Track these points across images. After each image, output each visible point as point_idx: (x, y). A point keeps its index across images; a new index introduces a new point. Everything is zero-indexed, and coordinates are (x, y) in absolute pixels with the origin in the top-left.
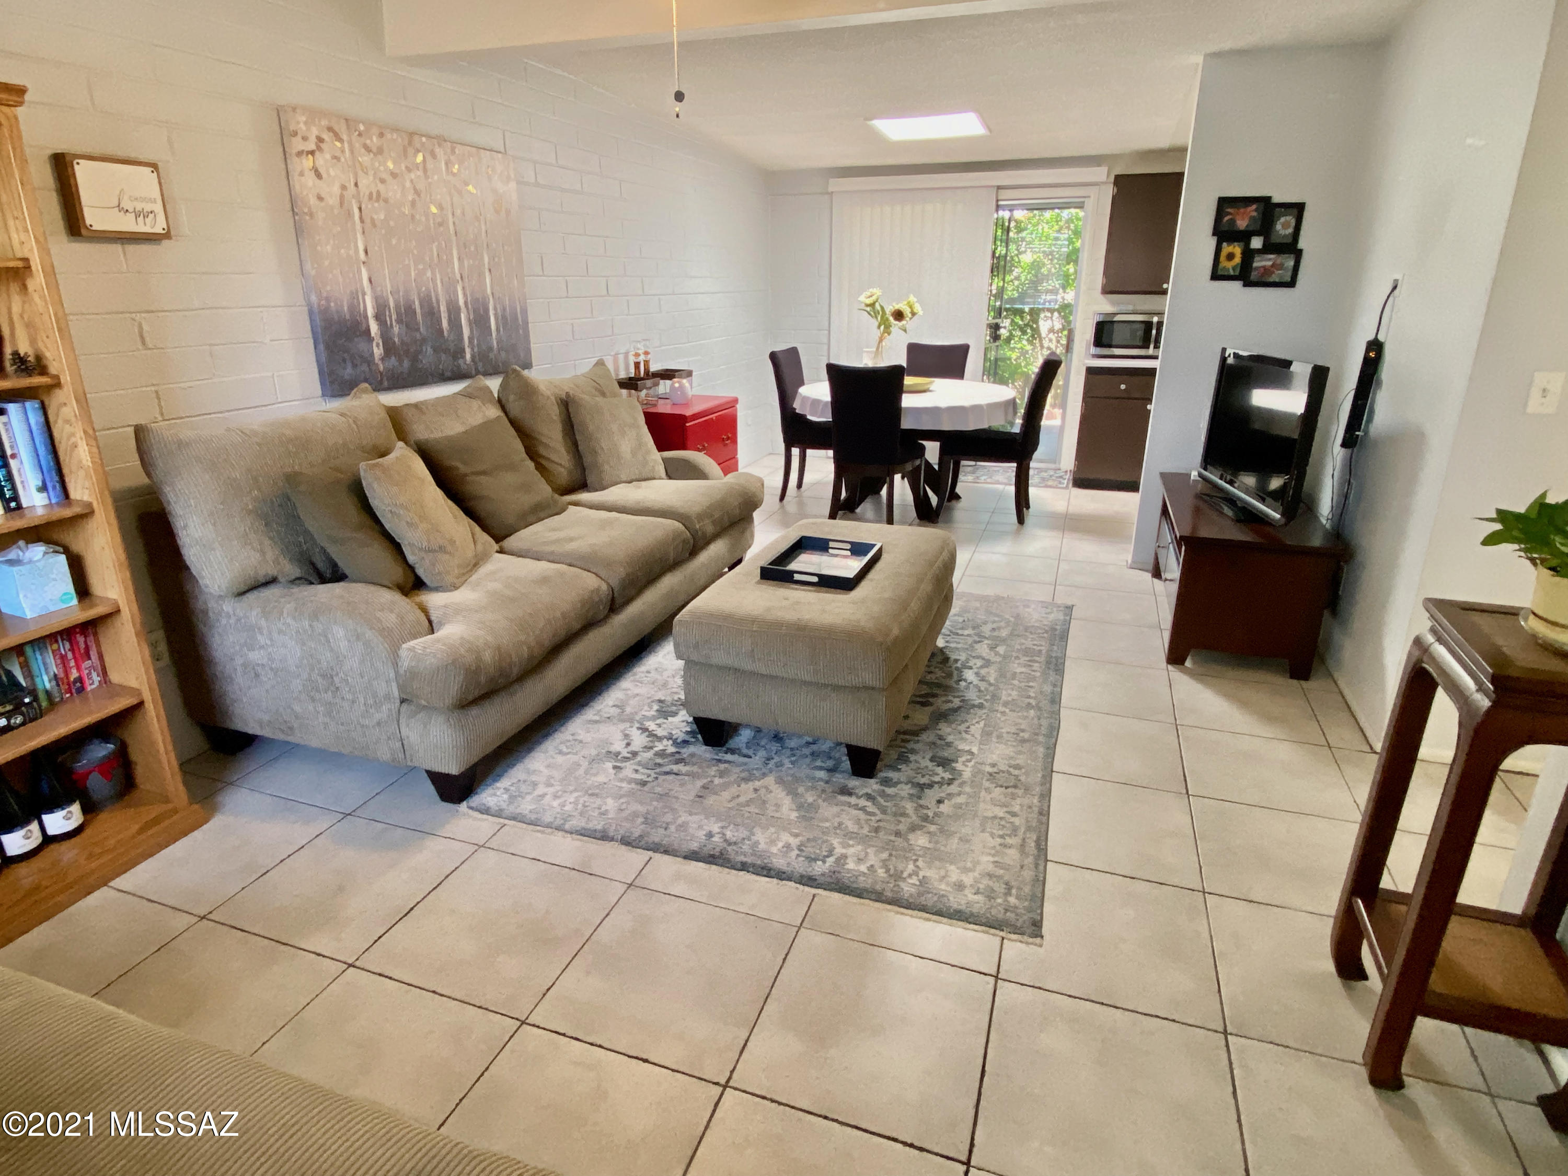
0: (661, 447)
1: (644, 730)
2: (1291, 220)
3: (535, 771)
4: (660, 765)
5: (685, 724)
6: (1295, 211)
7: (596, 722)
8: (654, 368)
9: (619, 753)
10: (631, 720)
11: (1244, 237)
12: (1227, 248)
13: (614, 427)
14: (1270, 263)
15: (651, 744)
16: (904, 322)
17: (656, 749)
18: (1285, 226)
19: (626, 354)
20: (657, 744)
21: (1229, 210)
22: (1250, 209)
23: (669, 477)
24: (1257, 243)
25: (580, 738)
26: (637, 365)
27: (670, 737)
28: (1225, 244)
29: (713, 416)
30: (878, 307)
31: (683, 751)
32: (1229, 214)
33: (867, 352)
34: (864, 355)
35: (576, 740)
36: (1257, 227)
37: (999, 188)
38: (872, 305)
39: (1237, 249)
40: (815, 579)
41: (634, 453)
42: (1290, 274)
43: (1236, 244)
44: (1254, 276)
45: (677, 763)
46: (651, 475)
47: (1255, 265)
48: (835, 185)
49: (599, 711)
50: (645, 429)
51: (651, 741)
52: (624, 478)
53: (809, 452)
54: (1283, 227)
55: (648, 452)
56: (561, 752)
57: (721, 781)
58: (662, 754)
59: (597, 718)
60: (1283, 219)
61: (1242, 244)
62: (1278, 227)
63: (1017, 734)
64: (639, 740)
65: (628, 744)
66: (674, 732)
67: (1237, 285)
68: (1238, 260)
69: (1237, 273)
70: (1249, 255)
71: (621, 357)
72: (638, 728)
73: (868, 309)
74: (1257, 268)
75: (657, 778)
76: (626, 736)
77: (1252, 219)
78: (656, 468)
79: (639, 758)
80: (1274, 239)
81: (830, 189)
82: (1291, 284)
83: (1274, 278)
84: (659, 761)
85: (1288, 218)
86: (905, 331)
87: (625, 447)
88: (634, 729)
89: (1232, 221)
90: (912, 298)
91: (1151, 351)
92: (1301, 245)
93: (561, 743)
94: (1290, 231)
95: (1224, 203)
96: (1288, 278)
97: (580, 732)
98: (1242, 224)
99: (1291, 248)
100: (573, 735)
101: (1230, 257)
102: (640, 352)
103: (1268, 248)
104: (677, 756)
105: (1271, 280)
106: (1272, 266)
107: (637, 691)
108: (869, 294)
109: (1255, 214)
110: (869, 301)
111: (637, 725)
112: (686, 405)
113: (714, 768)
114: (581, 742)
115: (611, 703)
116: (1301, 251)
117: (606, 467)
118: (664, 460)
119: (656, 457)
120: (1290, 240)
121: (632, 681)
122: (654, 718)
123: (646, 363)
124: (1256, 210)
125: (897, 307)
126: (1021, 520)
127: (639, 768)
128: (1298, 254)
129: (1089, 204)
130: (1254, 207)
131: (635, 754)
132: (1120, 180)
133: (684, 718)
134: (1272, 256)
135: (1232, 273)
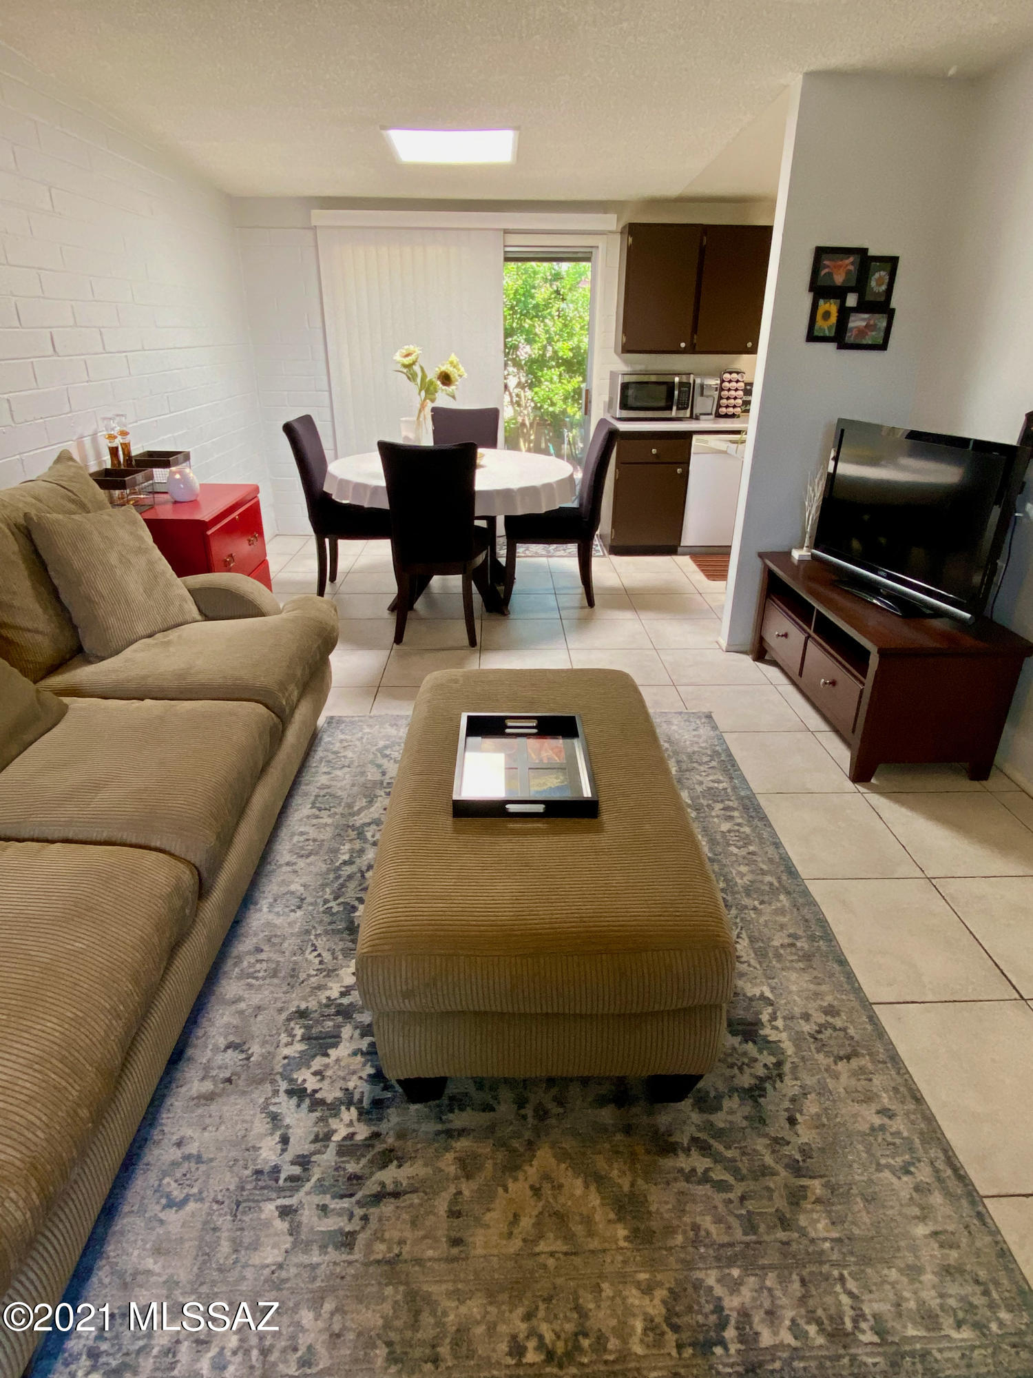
0: (181, 571)
1: (298, 1093)
2: (883, 275)
3: (135, 1274)
4: (356, 1179)
5: (359, 1058)
6: (889, 266)
7: (209, 1098)
8: (136, 451)
9: (276, 1170)
10: (267, 1077)
11: (838, 293)
12: (824, 306)
13: (113, 558)
14: (864, 324)
15: (322, 1130)
16: (453, 387)
17: (337, 1138)
18: (879, 284)
19: (94, 436)
20: (334, 1123)
21: (826, 262)
22: (847, 261)
23: (207, 618)
24: (852, 300)
25: (193, 1149)
26: (114, 452)
27: (349, 1099)
28: (821, 302)
29: (235, 515)
30: (416, 368)
31: (384, 1127)
32: (828, 267)
33: (406, 421)
34: (403, 426)
35: (187, 1158)
36: (853, 283)
37: (506, 232)
38: (409, 366)
39: (832, 307)
40: (540, 808)
41: (149, 592)
42: (882, 334)
43: (832, 301)
44: (850, 338)
45: (384, 1166)
46: (180, 620)
47: (851, 325)
48: (320, 217)
49: (207, 1068)
50: (157, 553)
51: (321, 1119)
52: (141, 629)
53: (342, 544)
54: (877, 283)
55: (169, 585)
56: (171, 1204)
57: (474, 1185)
58: (348, 1148)
59: (208, 1086)
60: (877, 275)
61: (838, 301)
62: (873, 284)
63: (793, 945)
64: (300, 1122)
65: (285, 1140)
66: (351, 1085)
67: (831, 347)
68: (833, 319)
69: (833, 334)
70: (844, 313)
71: (87, 441)
72: (290, 1093)
73: (405, 371)
74: (852, 328)
75: (365, 1218)
76: (275, 1118)
77: (848, 272)
78: (186, 606)
79: (316, 1174)
80: (869, 298)
81: (314, 223)
82: (883, 346)
83: (868, 341)
84: (352, 1167)
85: (883, 273)
86: (454, 397)
87: (134, 584)
88: (283, 1097)
89: (830, 274)
90: (453, 358)
91: (674, 413)
92: (893, 304)
93: (165, 1174)
94: (884, 288)
95: (821, 253)
96: (880, 341)
97: (189, 1132)
98: (839, 279)
99: (882, 307)
100: (179, 1144)
101: (827, 315)
102: (114, 433)
103: (863, 307)
104: (380, 1147)
105: (864, 342)
106: (866, 326)
107: (256, 999)
108: (405, 352)
109: (851, 268)
110: (407, 361)
111: (284, 1086)
112: (194, 503)
113: (450, 1156)
114: (199, 1159)
115: (222, 1042)
116: (893, 310)
117: (112, 621)
118: (192, 592)
119: (180, 587)
120: (883, 299)
121: (239, 978)
122: (304, 1060)
123: (126, 447)
124: (852, 263)
125: (443, 368)
126: (591, 603)
127: (327, 1199)
128: (891, 314)
129: (599, 256)
130: (851, 259)
131: (303, 1161)
132: (633, 230)
133: (354, 1046)
134: (866, 316)
135: (827, 333)
